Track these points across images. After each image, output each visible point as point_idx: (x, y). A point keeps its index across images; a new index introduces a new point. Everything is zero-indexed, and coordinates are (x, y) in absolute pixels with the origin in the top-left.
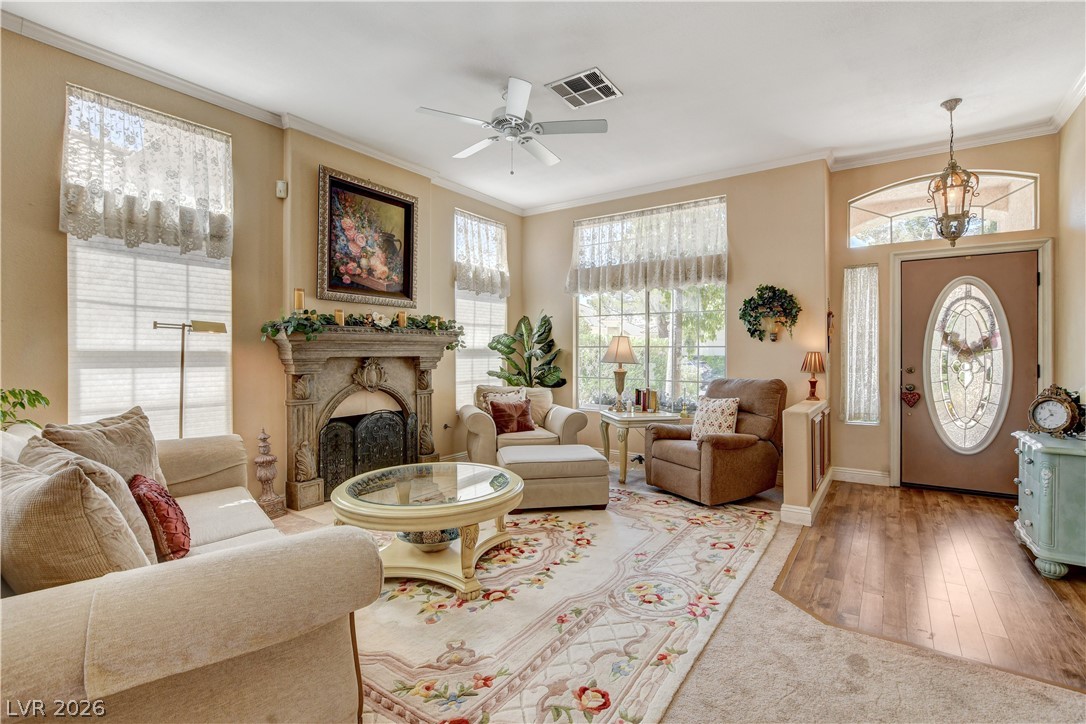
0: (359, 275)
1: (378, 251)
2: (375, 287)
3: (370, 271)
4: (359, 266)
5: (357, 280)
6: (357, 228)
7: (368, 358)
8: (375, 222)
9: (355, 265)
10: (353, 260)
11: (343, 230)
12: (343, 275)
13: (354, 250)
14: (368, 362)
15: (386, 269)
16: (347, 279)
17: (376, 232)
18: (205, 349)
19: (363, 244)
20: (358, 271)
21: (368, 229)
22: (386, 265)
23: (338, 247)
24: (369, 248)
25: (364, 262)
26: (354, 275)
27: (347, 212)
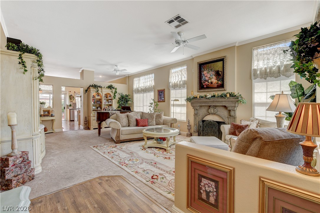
0: (208, 85)
1: (214, 77)
2: (213, 87)
3: (212, 83)
4: (208, 82)
5: (208, 86)
6: (208, 73)
7: (211, 106)
8: (213, 69)
9: (207, 82)
10: (207, 81)
11: (204, 75)
12: (204, 85)
13: (207, 79)
14: (211, 107)
15: (217, 81)
16: (205, 86)
17: (213, 72)
18: (183, 104)
19: (210, 76)
20: (208, 83)
21: (211, 72)
22: (216, 80)
23: (203, 79)
24: (211, 77)
25: (210, 81)
26: (207, 85)
27: (205, 70)
